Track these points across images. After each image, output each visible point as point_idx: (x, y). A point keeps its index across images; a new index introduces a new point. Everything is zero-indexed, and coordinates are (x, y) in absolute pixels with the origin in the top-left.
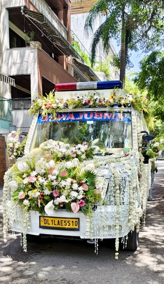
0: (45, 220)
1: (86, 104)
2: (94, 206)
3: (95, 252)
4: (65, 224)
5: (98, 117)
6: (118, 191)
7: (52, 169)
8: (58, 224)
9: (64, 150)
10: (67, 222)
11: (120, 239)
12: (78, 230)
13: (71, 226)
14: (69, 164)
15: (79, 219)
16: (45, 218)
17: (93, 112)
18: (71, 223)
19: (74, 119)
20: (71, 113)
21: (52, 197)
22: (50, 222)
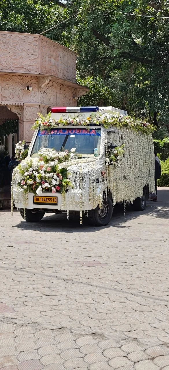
0: (37, 198)
1: (70, 124)
2: (67, 189)
3: (68, 218)
4: (49, 200)
5: (78, 132)
6: (82, 181)
7: (42, 167)
8: (45, 201)
9: (51, 155)
10: (50, 199)
11: (83, 211)
12: (56, 204)
13: (52, 202)
14: (52, 164)
15: (57, 197)
16: (37, 197)
17: (75, 129)
18: (53, 200)
19: (62, 133)
20: (60, 129)
21: (41, 184)
22: (40, 199)
